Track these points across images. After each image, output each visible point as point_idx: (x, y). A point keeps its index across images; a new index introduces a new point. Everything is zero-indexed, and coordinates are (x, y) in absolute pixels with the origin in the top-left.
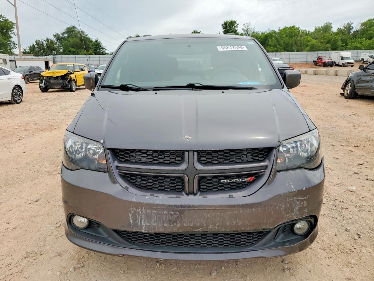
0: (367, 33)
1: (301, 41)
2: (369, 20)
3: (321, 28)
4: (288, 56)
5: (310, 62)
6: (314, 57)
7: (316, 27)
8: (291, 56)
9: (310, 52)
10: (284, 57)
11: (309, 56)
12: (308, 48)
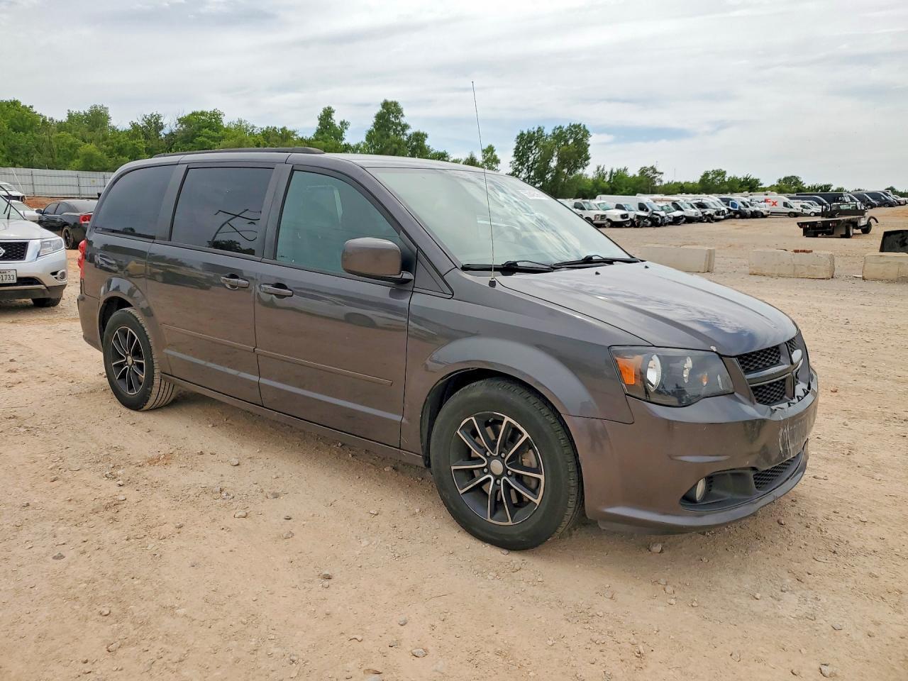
0: (194, 141)
1: (50, 142)
2: (194, 114)
3: (83, 116)
4: (28, 179)
5: (88, 195)
6: (95, 183)
7: (69, 111)
8: (38, 180)
9: (84, 172)
10: (17, 179)
11: (84, 182)
12: (77, 162)
